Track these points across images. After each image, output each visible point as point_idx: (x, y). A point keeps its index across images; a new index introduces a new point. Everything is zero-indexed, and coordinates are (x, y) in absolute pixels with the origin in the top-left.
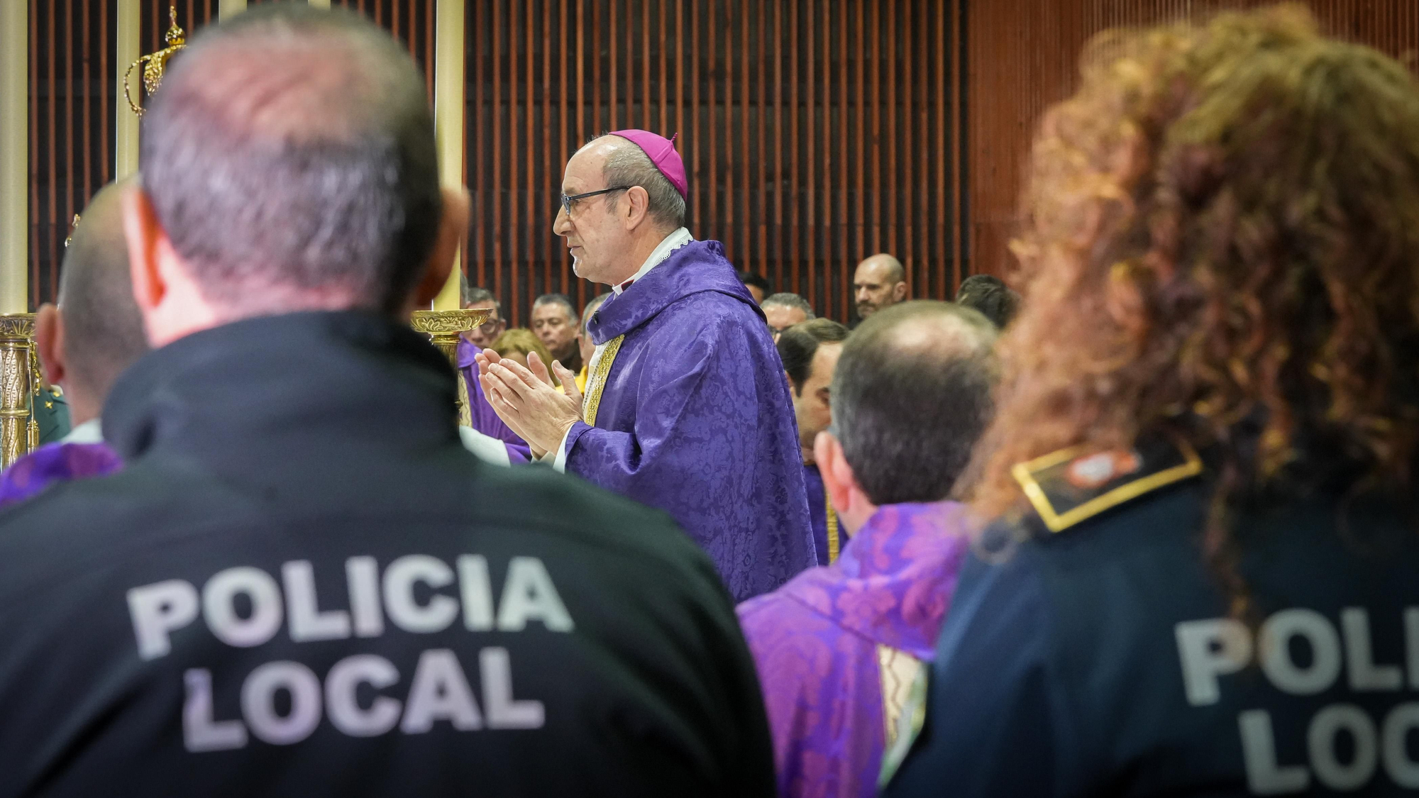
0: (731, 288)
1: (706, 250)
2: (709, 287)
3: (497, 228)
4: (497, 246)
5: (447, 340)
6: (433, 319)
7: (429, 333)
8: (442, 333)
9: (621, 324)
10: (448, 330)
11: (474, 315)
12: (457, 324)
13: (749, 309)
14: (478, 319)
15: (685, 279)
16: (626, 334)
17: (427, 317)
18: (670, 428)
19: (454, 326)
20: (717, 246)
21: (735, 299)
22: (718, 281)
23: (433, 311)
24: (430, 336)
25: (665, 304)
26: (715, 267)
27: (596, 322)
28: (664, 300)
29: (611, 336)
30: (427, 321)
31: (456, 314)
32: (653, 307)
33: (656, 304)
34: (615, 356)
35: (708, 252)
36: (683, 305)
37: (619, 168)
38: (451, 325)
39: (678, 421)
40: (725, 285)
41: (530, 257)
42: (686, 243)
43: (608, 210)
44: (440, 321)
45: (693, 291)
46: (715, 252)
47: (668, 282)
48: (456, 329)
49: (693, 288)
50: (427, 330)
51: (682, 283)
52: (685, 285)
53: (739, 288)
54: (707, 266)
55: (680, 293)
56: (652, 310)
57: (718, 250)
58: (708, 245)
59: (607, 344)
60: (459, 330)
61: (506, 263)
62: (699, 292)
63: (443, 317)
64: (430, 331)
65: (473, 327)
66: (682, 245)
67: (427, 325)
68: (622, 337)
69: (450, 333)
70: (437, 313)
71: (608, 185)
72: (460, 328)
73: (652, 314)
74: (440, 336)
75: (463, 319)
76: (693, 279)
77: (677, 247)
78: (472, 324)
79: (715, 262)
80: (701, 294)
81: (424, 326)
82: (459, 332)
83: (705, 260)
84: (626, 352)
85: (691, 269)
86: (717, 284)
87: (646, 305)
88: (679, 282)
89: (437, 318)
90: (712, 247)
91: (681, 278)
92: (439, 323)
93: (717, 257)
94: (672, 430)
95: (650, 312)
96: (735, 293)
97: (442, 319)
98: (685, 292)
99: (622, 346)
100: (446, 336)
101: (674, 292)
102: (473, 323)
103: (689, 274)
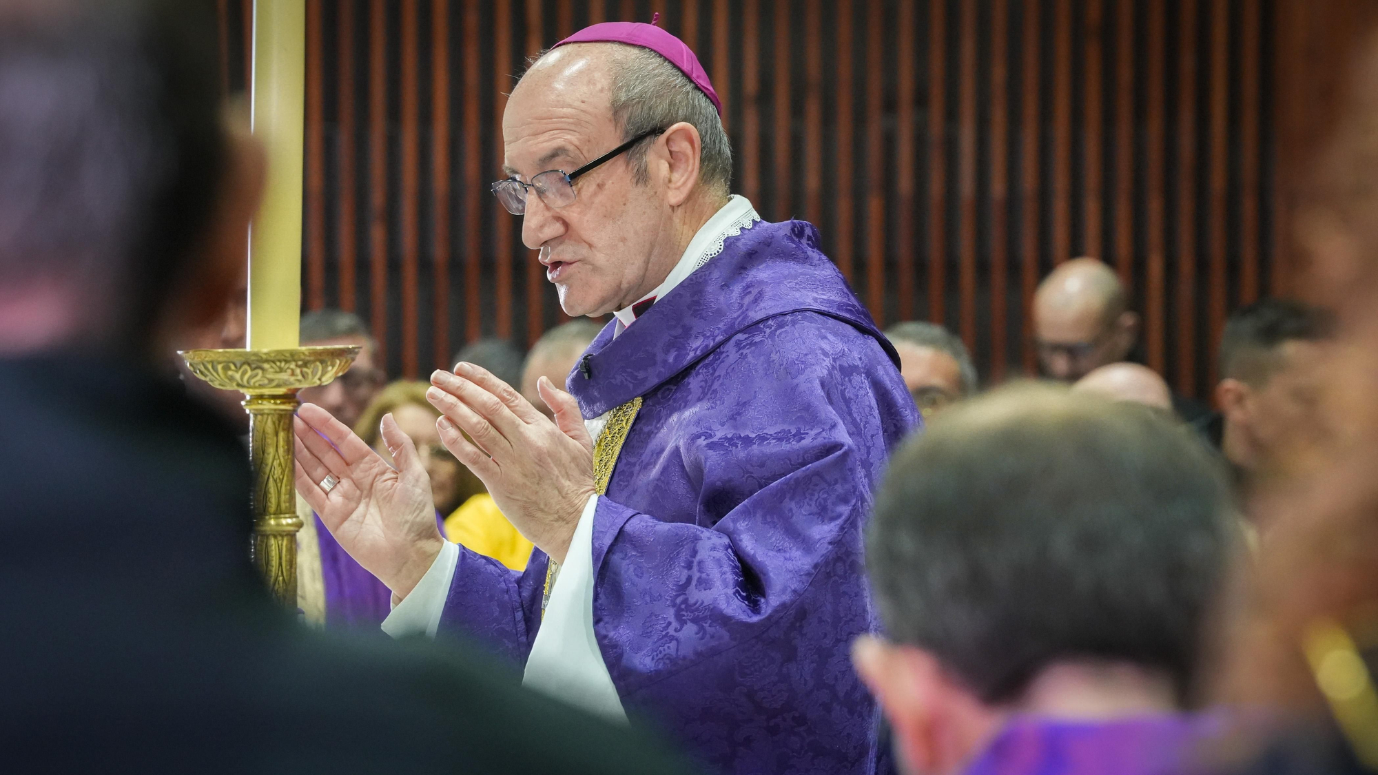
0: (840, 307)
1: (790, 238)
2: (802, 304)
3: (377, 198)
4: (377, 235)
5: (275, 404)
6: (249, 365)
7: (242, 391)
8: (267, 391)
9: (635, 378)
10: (278, 386)
11: (324, 358)
12: (293, 374)
13: (876, 345)
14: (333, 366)
15: (755, 291)
16: (645, 397)
17: (238, 361)
18: (828, 539)
19: (290, 378)
20: (808, 231)
21: (849, 328)
22: (815, 295)
23: (248, 349)
24: (243, 397)
25: (720, 338)
26: (807, 269)
27: (586, 376)
28: (717, 332)
29: (615, 402)
30: (237, 369)
31: (292, 356)
32: (696, 345)
33: (701, 339)
34: (624, 437)
35: (793, 241)
36: (757, 339)
37: (641, 100)
38: (284, 376)
39: (842, 528)
40: (828, 301)
41: (439, 252)
42: (749, 225)
43: (634, 180)
44: (263, 369)
45: (772, 312)
46: (804, 241)
47: (722, 298)
48: (291, 384)
49: (767, 307)
50: (238, 385)
51: (747, 300)
52: (756, 301)
53: (854, 306)
54: (794, 267)
55: (746, 317)
56: (696, 349)
57: (809, 238)
58: (793, 230)
59: (607, 416)
60: (297, 385)
61: (394, 265)
62: (784, 314)
63: (267, 361)
64: (243, 386)
65: (323, 379)
66: (742, 229)
67: (238, 376)
68: (638, 402)
69: (281, 391)
70: (255, 354)
71: (627, 133)
72: (299, 381)
73: (695, 357)
74: (261, 397)
75: (305, 364)
76: (769, 292)
77: (734, 232)
78: (323, 375)
79: (806, 259)
80: (789, 318)
81: (231, 379)
82: (297, 390)
83: (788, 256)
84: (646, 429)
85: (762, 273)
86: (815, 300)
87: (681, 340)
88: (742, 298)
89: (256, 362)
90: (798, 233)
91: (746, 290)
92: (260, 372)
93: (809, 251)
94: (830, 543)
95: (692, 354)
96: (848, 316)
97: (266, 366)
98: (756, 315)
99: (638, 417)
100: (274, 397)
101: (735, 315)
102: (324, 373)
103: (761, 282)
